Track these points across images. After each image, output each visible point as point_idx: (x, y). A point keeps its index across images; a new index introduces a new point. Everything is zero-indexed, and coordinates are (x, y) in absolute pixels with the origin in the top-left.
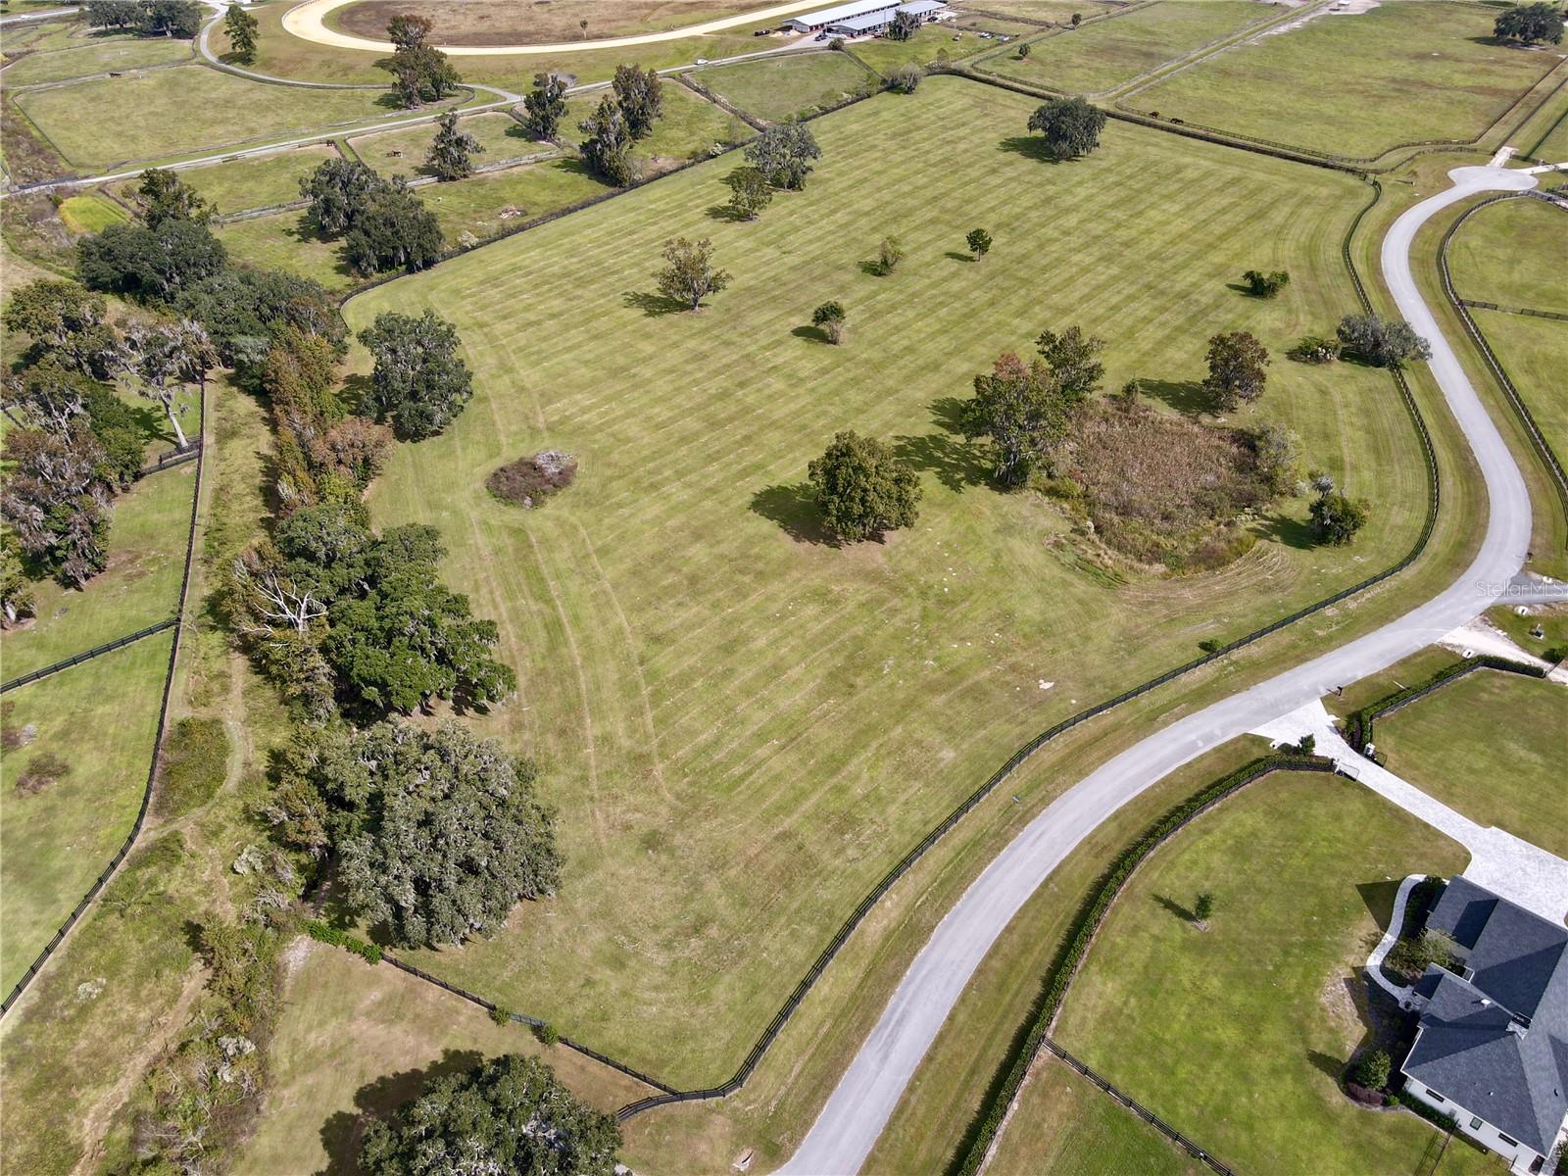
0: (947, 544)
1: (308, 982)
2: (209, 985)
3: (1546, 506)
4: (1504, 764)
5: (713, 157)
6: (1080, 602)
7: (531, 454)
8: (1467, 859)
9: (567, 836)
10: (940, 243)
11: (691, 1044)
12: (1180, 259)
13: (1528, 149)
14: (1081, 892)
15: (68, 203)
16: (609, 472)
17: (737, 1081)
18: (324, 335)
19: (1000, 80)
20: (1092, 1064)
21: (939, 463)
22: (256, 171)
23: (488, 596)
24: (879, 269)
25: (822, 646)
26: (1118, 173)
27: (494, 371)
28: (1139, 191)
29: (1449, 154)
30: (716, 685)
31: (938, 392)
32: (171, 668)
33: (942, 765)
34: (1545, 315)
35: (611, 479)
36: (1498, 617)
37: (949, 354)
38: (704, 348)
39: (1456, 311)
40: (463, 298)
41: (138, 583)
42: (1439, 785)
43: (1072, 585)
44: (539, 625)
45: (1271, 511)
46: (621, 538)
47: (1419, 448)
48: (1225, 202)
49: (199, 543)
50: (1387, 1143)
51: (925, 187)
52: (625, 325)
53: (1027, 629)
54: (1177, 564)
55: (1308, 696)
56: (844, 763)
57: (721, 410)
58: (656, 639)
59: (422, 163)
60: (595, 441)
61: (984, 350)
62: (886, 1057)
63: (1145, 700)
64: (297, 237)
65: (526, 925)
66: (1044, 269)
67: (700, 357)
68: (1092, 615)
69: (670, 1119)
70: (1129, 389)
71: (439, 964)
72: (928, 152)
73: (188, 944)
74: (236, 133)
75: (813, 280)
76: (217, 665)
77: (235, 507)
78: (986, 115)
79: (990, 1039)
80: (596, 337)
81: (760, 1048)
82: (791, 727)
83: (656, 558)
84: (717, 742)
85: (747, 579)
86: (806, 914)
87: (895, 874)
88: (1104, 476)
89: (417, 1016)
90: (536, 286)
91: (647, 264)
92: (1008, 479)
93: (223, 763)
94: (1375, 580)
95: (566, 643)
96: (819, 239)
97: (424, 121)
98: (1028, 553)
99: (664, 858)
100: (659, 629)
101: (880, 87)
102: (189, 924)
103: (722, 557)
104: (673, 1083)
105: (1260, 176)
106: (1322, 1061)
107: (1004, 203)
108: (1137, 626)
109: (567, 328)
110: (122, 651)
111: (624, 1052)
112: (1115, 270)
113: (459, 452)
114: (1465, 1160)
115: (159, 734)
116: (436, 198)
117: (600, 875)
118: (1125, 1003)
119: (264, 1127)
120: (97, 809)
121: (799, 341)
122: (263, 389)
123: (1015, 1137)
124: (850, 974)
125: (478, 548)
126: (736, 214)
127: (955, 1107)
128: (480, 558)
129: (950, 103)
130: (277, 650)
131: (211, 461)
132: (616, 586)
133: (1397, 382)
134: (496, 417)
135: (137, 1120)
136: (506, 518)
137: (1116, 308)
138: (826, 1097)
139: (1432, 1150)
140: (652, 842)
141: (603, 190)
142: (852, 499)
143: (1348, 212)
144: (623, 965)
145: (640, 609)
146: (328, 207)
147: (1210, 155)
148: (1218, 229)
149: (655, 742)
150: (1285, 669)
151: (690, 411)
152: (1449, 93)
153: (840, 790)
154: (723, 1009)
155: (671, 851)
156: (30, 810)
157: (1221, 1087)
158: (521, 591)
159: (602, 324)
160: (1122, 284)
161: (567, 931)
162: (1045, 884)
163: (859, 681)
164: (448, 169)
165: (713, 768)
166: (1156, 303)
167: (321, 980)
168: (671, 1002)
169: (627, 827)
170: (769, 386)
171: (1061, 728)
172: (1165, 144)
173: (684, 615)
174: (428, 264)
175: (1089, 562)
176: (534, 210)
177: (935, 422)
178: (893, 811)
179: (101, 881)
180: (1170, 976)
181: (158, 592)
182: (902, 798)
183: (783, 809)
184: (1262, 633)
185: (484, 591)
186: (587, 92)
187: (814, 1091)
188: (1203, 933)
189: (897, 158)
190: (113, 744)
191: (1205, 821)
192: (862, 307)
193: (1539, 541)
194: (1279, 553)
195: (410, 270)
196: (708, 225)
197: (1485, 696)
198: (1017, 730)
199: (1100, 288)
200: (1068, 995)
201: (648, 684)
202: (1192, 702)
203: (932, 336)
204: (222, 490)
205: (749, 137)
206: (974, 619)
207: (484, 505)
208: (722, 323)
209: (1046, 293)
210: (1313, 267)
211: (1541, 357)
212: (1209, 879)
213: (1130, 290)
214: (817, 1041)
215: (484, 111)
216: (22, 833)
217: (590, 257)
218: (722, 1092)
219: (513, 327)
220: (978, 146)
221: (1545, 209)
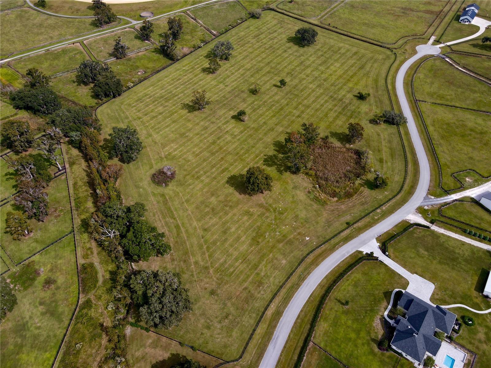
0: (280, 193)
1: (132, 337)
2: (109, 341)
3: (434, 173)
4: (418, 255)
5: (200, 47)
6: (315, 211)
7: (162, 167)
8: (408, 283)
9: (192, 294)
10: (271, 81)
11: (229, 349)
12: (340, 85)
13: (439, 37)
14: (318, 299)
16: (185, 173)
17: (241, 357)
18: (95, 128)
19: (285, 12)
20: (322, 345)
22: (56, 56)
23: (158, 218)
24: (254, 92)
25: (249, 229)
26: (322, 51)
27: (146, 136)
28: (328, 58)
29: (417, 40)
30: (223, 244)
31: (274, 139)
32: (75, 247)
33: (283, 265)
34: (439, 104)
35: (186, 175)
36: (421, 210)
37: (276, 125)
38: (206, 125)
39: (414, 103)
40: (132, 107)
41: (59, 219)
42: (403, 263)
43: (313, 205)
44: (173, 227)
45: (364, 177)
46: (192, 196)
47: (403, 154)
48: (353, 62)
49: (73, 204)
50: (387, 360)
51: (265, 58)
52: (182, 117)
53: (302, 221)
54: (340, 197)
55: (373, 238)
56: (258, 266)
57: (215, 148)
58: (205, 230)
59: (110, 52)
60: (179, 162)
62: (275, 347)
63: (333, 241)
64: (76, 84)
66: (302, 91)
67: (206, 128)
68: (319, 215)
70: (327, 136)
72: (265, 44)
73: (101, 330)
74: (46, 39)
75: (235, 97)
76: (88, 245)
77: (80, 190)
78: (282, 27)
79: (298, 341)
80: (174, 122)
81: (245, 348)
82: (244, 256)
83: (202, 203)
84: (225, 261)
85: (227, 208)
86: (253, 311)
87: (273, 298)
88: (321, 168)
89: (161, 346)
90: (154, 102)
91: (185, 92)
92: (296, 171)
93: (97, 277)
94: (390, 200)
95: (182, 233)
96: (236, 80)
98: (301, 195)
99: (216, 297)
100: (206, 226)
101: (249, 16)
102: (100, 324)
103: (220, 201)
104: (226, 359)
105: (363, 51)
106: (374, 340)
107: (289, 64)
108: (330, 218)
109: (165, 118)
110: (60, 242)
111: (213, 352)
112: (322, 91)
113: (141, 167)
114: (404, 362)
115: (77, 268)
116: (117, 67)
117: (201, 303)
118: (329, 329)
120: (66, 293)
121: (233, 121)
122: (79, 145)
124: (265, 326)
125: (153, 202)
126: (209, 71)
127: (291, 359)
128: (154, 205)
129: (271, 22)
131: (69, 174)
132: (192, 213)
133: (398, 131)
134: (150, 154)
137: (322, 105)
138: (261, 359)
139: (397, 361)
140: (213, 293)
141: (168, 62)
143: (387, 64)
144: (210, 328)
145: (200, 220)
147: (348, 42)
148: (350, 73)
149: (209, 263)
150: (367, 230)
151: (205, 149)
152: (418, 13)
153: (258, 274)
154: (235, 338)
155: (218, 295)
156: (49, 294)
157: (351, 349)
158: (167, 216)
159: (175, 116)
160: (324, 96)
161: (195, 320)
162: (309, 298)
163: (260, 240)
164: (119, 55)
165: (225, 269)
166: (334, 103)
167: (136, 338)
168: (223, 337)
169: (206, 289)
170: (226, 138)
171: (311, 252)
172: (335, 38)
173: (212, 221)
174: (119, 95)
175: (317, 197)
176: (148, 70)
177: (274, 150)
178: (272, 279)
180: (339, 321)
181: (66, 222)
182: (273, 276)
183: (244, 281)
184: (361, 219)
185: (156, 216)
186: (158, 19)
187: (259, 357)
188: (347, 309)
189: (256, 46)
190: (66, 272)
191: (347, 277)
192: (250, 107)
193: (431, 185)
194: (366, 191)
195: (114, 96)
196: (202, 75)
197: (415, 235)
198: (301, 253)
199: (318, 98)
200: (316, 328)
201: (205, 244)
202: (344, 242)
203: (271, 118)
204: (75, 184)
205: (211, 39)
206: (288, 218)
207: (152, 186)
208: (210, 115)
209: (303, 100)
210: (377, 88)
211: (436, 120)
212: (348, 293)
213: (326, 98)
214: (258, 344)
215: (125, 28)
216: (48, 302)
217: (168, 89)
218: (237, 360)
219: (149, 118)
220: (280, 41)
221: (442, 62)
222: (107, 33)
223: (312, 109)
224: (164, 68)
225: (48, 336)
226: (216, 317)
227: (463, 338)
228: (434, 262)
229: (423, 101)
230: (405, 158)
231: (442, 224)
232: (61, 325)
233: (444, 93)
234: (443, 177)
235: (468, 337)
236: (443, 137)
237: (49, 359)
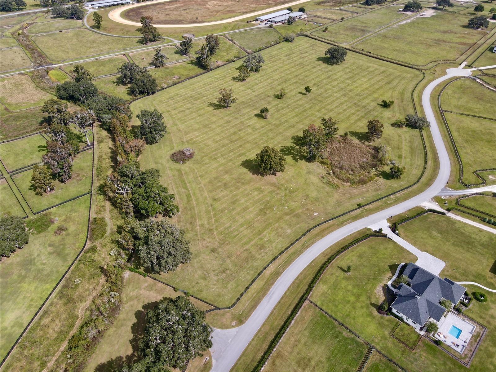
0: (293, 176)
1: (130, 281)
2: (107, 281)
3: (455, 169)
4: (431, 237)
5: (233, 61)
6: (327, 192)
7: (182, 149)
8: (417, 259)
9: (192, 248)
10: (297, 89)
11: (222, 297)
12: (365, 96)
13: (471, 63)
14: (320, 265)
15: (51, 72)
16: (203, 154)
17: (233, 306)
18: (126, 114)
19: (318, 38)
20: (318, 304)
21: (292, 154)
22: (103, 63)
23: (172, 187)
24: (279, 97)
25: (258, 202)
26: (350, 69)
27: (172, 125)
28: (356, 74)
29: (447, 64)
30: (230, 212)
31: (294, 133)
32: (90, 204)
33: (287, 233)
34: (465, 115)
35: (204, 156)
36: (437, 199)
37: (297, 123)
38: (230, 119)
39: (440, 113)
40: (163, 103)
41: (80, 182)
42: (413, 242)
43: (325, 188)
44: (185, 195)
45: (380, 169)
46: (206, 173)
47: (423, 152)
48: (380, 78)
49: (95, 172)
50: (386, 323)
51: (294, 72)
52: (208, 112)
53: (312, 199)
54: (353, 183)
55: (383, 219)
56: (262, 233)
57: (234, 138)
58: (215, 200)
59: (150, 62)
60: (199, 146)
61: (307, 122)
62: (269, 301)
63: (341, 219)
64: (116, 84)
65: (182, 269)
66: (326, 98)
67: (229, 122)
68: (330, 196)
69: (217, 314)
70: (346, 134)
71: (161, 278)
72: (296, 61)
73: (100, 271)
74: (97, 51)
75: (261, 100)
76: (102, 204)
77: (104, 162)
78: (313, 49)
79: (294, 298)
80: (200, 116)
81: (239, 299)
82: (249, 223)
83: (216, 178)
84: (230, 226)
85: (239, 184)
86: (251, 268)
87: (274, 260)
88: (337, 159)
89: (156, 289)
90: (183, 100)
91: (214, 94)
92: (310, 159)
93: (105, 228)
94: (405, 188)
95: (192, 200)
96: (263, 87)
97: (151, 48)
98: (314, 179)
99: (216, 255)
100: (216, 197)
101: (284, 40)
102: (100, 267)
103: (233, 178)
104: (217, 306)
105: (391, 70)
106: (373, 305)
107: (316, 77)
108: (341, 199)
109: (192, 113)
110: (78, 200)
111: (206, 299)
112: (346, 99)
113: (163, 148)
114: (404, 327)
115: (89, 221)
116: (155, 73)
117: (200, 258)
118: (328, 291)
119: (121, 313)
120: (75, 239)
121: (256, 118)
122: (110, 129)
123: (298, 320)
124: (261, 283)
125: (169, 175)
126: (239, 79)
127: (285, 313)
128: (169, 177)
129: (303, 45)
130: (119, 200)
131: (96, 149)
132: (205, 186)
133: (420, 134)
134: (173, 138)
135: (91, 311)
136: (176, 166)
137: (345, 110)
138: (254, 310)
139: (397, 325)
140: (213, 250)
141: (202, 71)
142: (267, 164)
143: (415, 82)
144: (206, 279)
145: (211, 192)
146: (125, 76)
147: (378, 63)
148: (377, 87)
149: (214, 226)
150: (378, 211)
151: (225, 138)
152: (451, 44)
153: (261, 239)
154: (230, 290)
155: (218, 253)
156: (59, 239)
157: (348, 310)
158: (180, 186)
159: (202, 112)
160: (348, 103)
161: (192, 271)
162: (311, 263)
163: (267, 212)
164: (158, 64)
165: (229, 233)
166: (357, 109)
167: (133, 281)
168: (217, 288)
169: (207, 247)
170: (247, 131)
171: (319, 225)
172: (365, 59)
173: (222, 193)
174: (153, 93)
175: (330, 182)
176: (183, 77)
177: (292, 142)
178: (274, 245)
179: (78, 256)
180: (339, 285)
181: (85, 184)
182: (276, 242)
183: (246, 243)
184: (373, 202)
185: (170, 186)
186: (197, 40)
187: (251, 309)
188: (349, 275)
189: (287, 63)
190: (78, 223)
191: (353, 249)
192: (274, 108)
193: (451, 179)
194: (382, 181)
195: (148, 94)
196: (232, 82)
197: (429, 220)
198: (307, 225)
199: (341, 104)
200: (314, 289)
201: (213, 211)
202: (353, 219)
203: (293, 117)
204: (100, 157)
205: (244, 55)
206: (298, 196)
207: (170, 163)
208: (235, 112)
209: (326, 105)
210: (402, 99)
211: (462, 127)
212: (351, 262)
213: (350, 105)
214: (252, 298)
215: (168, 45)
216: (57, 244)
217: (198, 92)
218: (229, 308)
219: (177, 112)
220: (310, 59)
221: (472, 82)
222: (150, 49)
223: (335, 112)
224: (197, 76)
225: (52, 272)
226: (214, 271)
227: (473, 312)
228: (447, 244)
229: (449, 112)
230: (425, 156)
231: (459, 213)
232: (65, 264)
233: (472, 107)
234: (464, 174)
235: (479, 312)
236: (467, 141)
237: (48, 289)
